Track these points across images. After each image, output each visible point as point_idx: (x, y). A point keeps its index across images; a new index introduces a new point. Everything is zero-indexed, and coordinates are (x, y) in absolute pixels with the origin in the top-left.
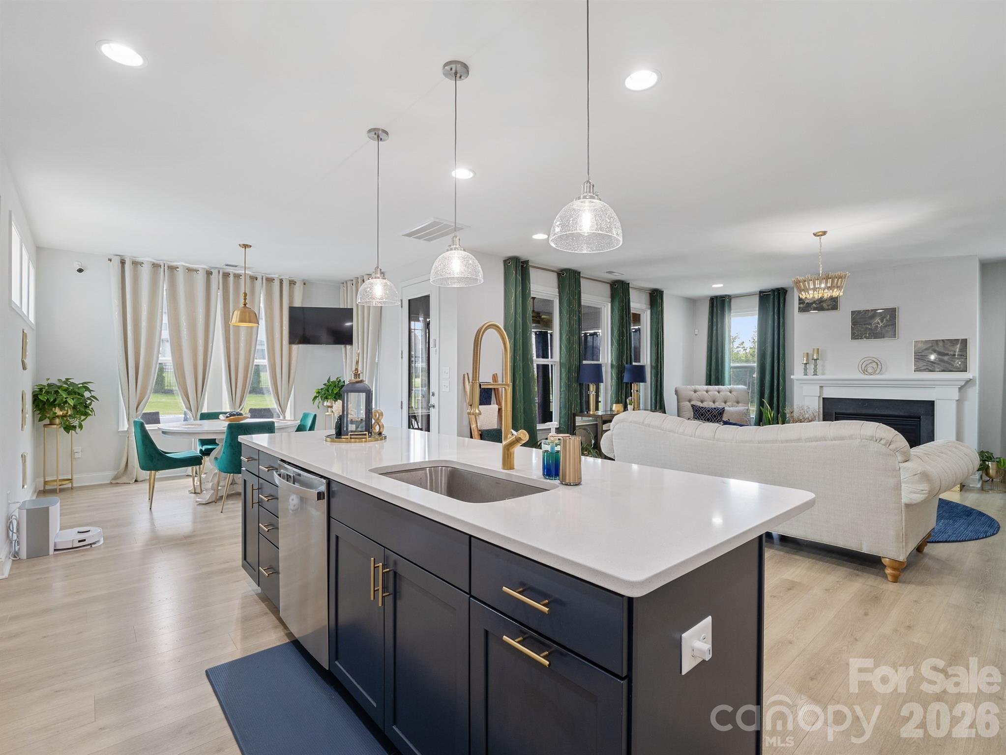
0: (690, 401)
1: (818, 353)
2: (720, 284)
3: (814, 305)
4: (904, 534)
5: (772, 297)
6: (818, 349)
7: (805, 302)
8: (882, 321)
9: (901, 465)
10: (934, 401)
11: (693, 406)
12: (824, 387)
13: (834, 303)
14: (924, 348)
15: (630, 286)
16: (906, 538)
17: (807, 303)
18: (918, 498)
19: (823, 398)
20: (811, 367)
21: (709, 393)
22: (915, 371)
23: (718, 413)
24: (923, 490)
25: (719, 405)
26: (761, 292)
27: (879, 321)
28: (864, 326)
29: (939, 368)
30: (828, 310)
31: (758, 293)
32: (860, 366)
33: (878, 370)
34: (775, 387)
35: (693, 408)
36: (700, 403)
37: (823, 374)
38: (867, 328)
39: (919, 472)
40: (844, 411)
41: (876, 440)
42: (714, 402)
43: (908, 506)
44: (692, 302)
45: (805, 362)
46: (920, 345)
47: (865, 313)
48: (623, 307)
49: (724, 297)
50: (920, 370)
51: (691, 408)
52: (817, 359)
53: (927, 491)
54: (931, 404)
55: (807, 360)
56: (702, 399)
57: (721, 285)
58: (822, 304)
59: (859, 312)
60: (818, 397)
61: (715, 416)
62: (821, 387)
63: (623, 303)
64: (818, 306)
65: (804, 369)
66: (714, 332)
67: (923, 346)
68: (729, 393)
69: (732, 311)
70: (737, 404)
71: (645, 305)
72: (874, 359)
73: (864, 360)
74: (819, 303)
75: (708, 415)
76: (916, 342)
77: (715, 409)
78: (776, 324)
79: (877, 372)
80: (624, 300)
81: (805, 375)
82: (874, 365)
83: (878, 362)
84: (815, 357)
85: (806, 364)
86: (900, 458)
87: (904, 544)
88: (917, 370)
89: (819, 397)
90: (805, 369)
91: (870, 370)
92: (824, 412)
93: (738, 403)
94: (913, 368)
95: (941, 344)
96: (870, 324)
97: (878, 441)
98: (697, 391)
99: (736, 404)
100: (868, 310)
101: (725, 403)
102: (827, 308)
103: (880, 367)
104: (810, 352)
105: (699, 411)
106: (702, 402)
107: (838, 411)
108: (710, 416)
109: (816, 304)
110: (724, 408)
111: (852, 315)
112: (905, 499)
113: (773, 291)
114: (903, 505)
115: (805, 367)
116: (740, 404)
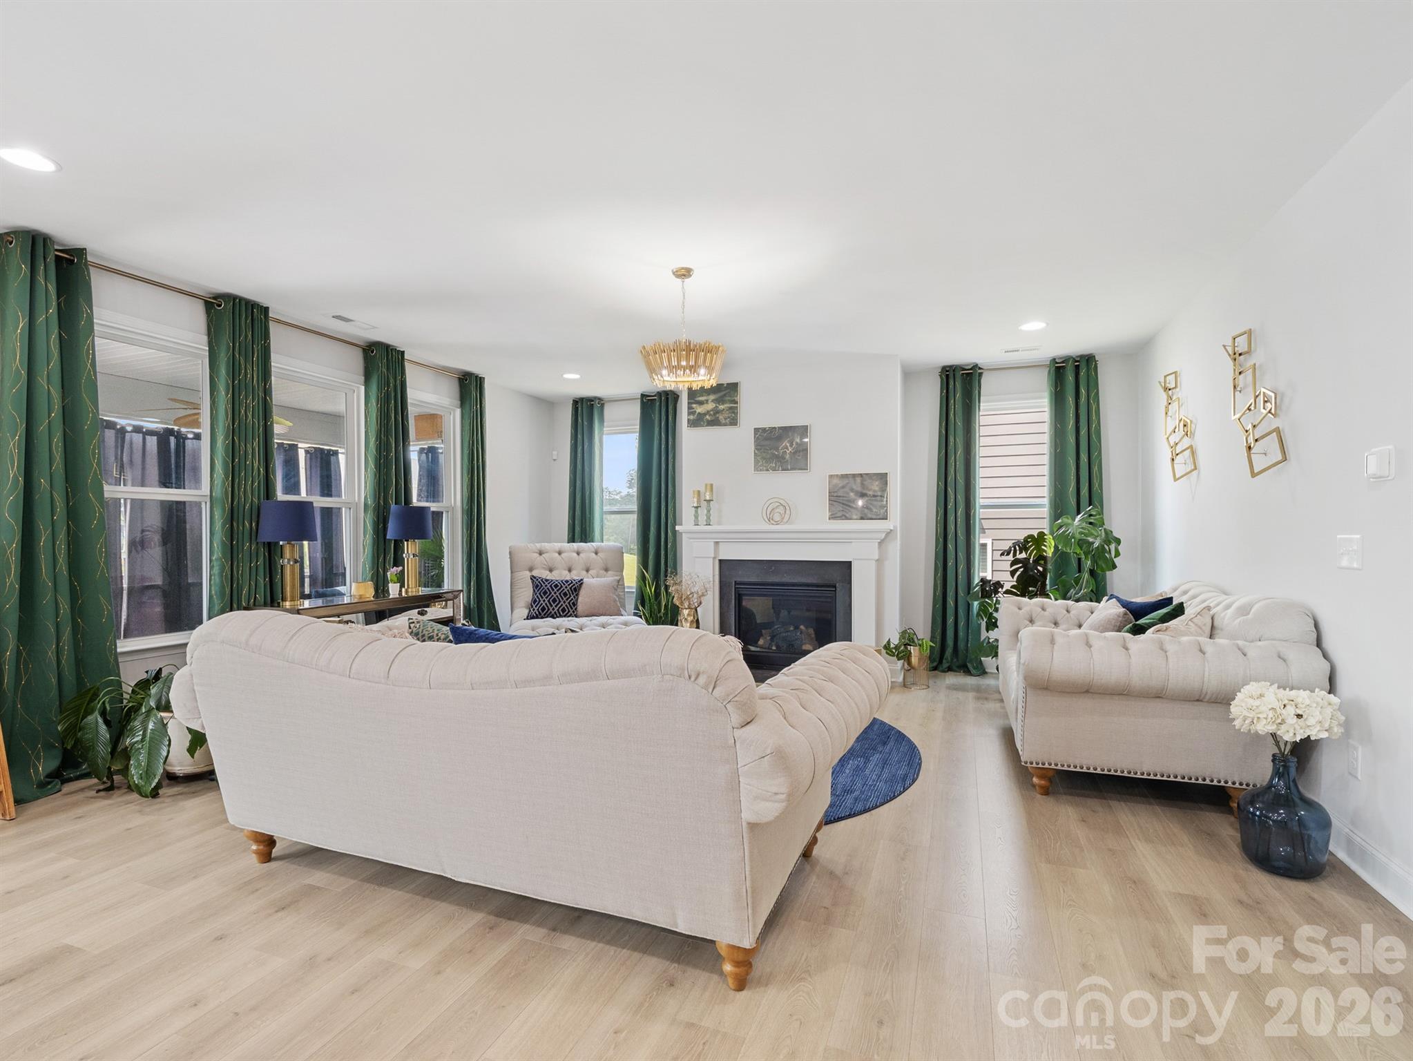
0: (531, 570)
1: (712, 490)
2: (577, 374)
3: (707, 417)
4: (749, 890)
5: (658, 404)
6: (712, 485)
7: (695, 412)
8: (791, 446)
9: (738, 733)
10: (851, 562)
11: (533, 578)
12: (720, 543)
13: (733, 415)
14: (840, 485)
15: (406, 357)
16: (753, 897)
17: (699, 413)
18: (768, 810)
19: (720, 560)
20: (702, 512)
21: (563, 555)
22: (829, 519)
23: (571, 588)
24: (776, 794)
25: (575, 576)
26: (643, 396)
27: (788, 445)
28: (769, 451)
29: (857, 515)
30: (725, 425)
31: (640, 397)
32: (764, 512)
33: (787, 517)
34: (662, 543)
35: (533, 582)
36: (548, 572)
37: (719, 523)
38: (774, 454)
39: (768, 752)
40: (746, 580)
41: (690, 677)
42: (570, 571)
43: (753, 826)
44: (545, 404)
45: (695, 505)
46: (835, 481)
47: (771, 432)
48: (388, 395)
49: (593, 401)
50: (835, 517)
51: (530, 581)
52: (709, 501)
53: (785, 795)
54: (848, 565)
55: (699, 501)
56: (550, 565)
57: (577, 376)
58: (718, 415)
59: (764, 430)
60: (712, 559)
61: (565, 594)
62: (717, 543)
63: (388, 387)
64: (713, 418)
65: (695, 515)
66: (579, 455)
67: (839, 482)
68: (594, 554)
69: (605, 424)
70: (605, 573)
71: (448, 399)
72: (782, 502)
73: (772, 501)
74: (714, 414)
75: (555, 593)
76: (831, 476)
77: (567, 581)
78: (663, 446)
79: (785, 520)
80: (392, 381)
81: (695, 525)
82: (781, 510)
83: (786, 505)
84: (708, 498)
85: (697, 507)
86: (736, 719)
87: (750, 911)
88: (833, 517)
89: (714, 558)
90: (696, 517)
91: (777, 517)
92: (721, 582)
93: (606, 570)
94: (828, 514)
95: (858, 480)
96: (777, 449)
97: (693, 679)
98: (544, 553)
99: (602, 572)
100: (775, 428)
101: (587, 571)
102: (724, 422)
103: (788, 512)
104: (702, 489)
105: (542, 586)
106: (551, 571)
107: (739, 580)
108: (558, 594)
109: (710, 415)
110: (582, 580)
111: (755, 434)
112: (747, 816)
113: (659, 394)
114: (744, 824)
115: (696, 512)
116: (610, 572)
